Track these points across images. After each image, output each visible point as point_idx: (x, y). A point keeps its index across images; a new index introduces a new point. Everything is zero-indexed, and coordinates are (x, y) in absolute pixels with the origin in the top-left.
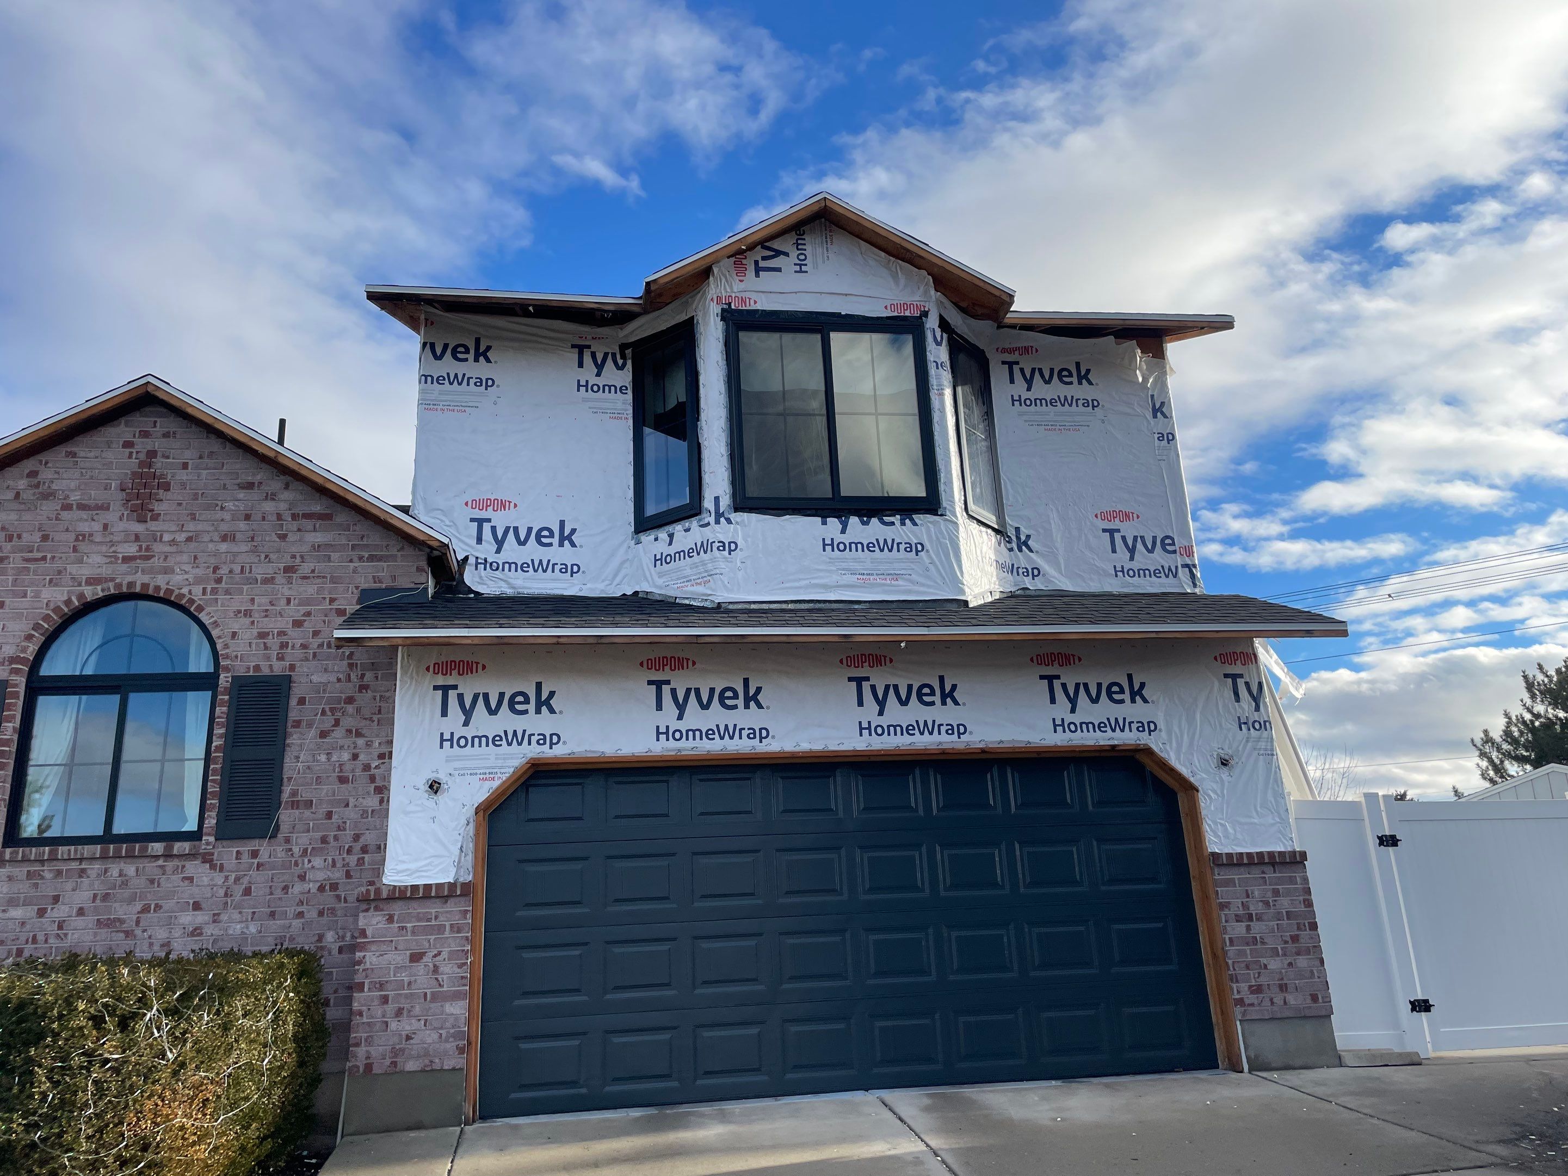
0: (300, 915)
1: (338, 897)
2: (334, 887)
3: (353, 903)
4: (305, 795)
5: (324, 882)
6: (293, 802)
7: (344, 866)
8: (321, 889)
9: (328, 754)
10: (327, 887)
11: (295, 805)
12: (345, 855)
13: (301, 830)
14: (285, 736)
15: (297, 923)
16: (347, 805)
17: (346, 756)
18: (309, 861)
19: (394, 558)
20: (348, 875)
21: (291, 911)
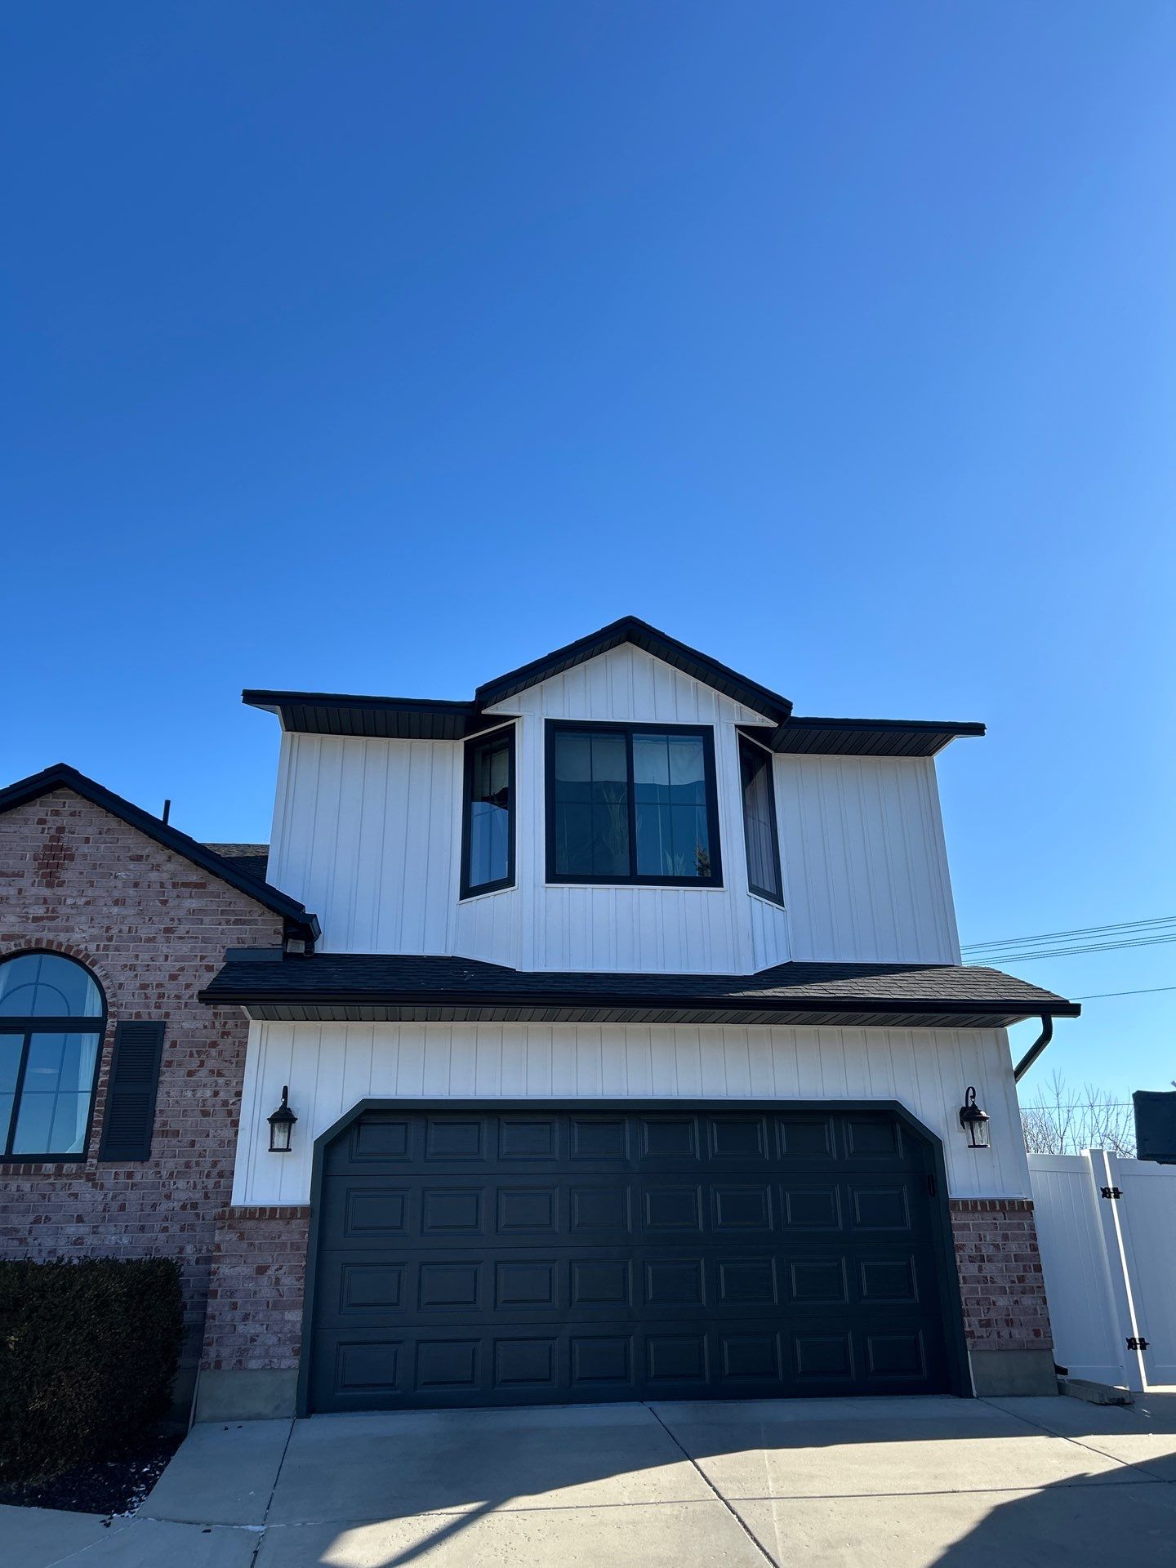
0: (165, 1229)
1: (197, 1215)
2: (194, 1206)
3: (210, 1220)
4: (173, 1126)
5: (186, 1202)
6: (163, 1131)
7: (203, 1188)
8: (184, 1207)
9: (193, 1091)
10: (189, 1206)
11: (165, 1134)
12: (204, 1179)
13: (169, 1156)
14: (159, 1073)
15: (162, 1236)
16: (208, 1136)
17: (208, 1093)
18: (175, 1183)
19: (255, 922)
20: (206, 1197)
21: (158, 1226)
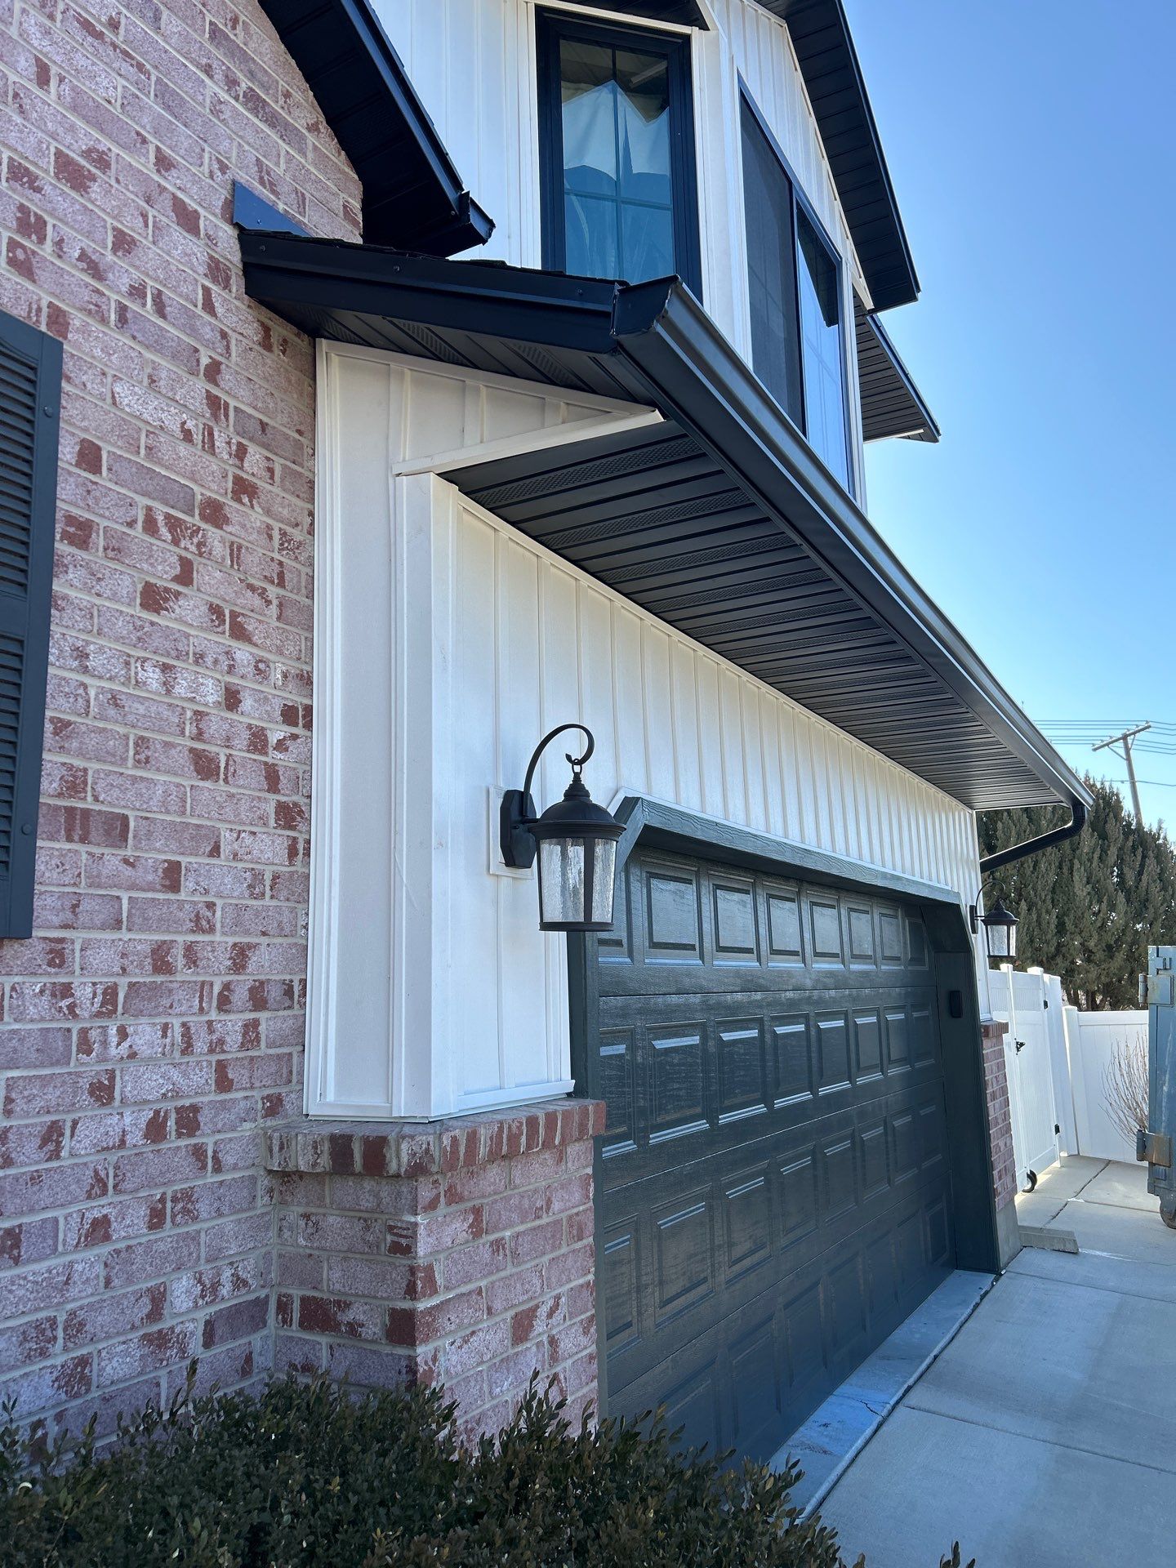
0: (99, 1231)
1: (198, 1152)
2: (189, 1120)
3: (235, 1168)
4: (103, 798)
5: (165, 1106)
6: (70, 811)
7: (211, 1051)
8: (155, 1130)
10: (171, 1123)
11: (78, 825)
12: (214, 1015)
13: (98, 920)
14: (49, 566)
15: (89, 1262)
16: (215, 851)
17: (211, 694)
18: (123, 1034)
20: (223, 1083)
21: (70, 1218)
